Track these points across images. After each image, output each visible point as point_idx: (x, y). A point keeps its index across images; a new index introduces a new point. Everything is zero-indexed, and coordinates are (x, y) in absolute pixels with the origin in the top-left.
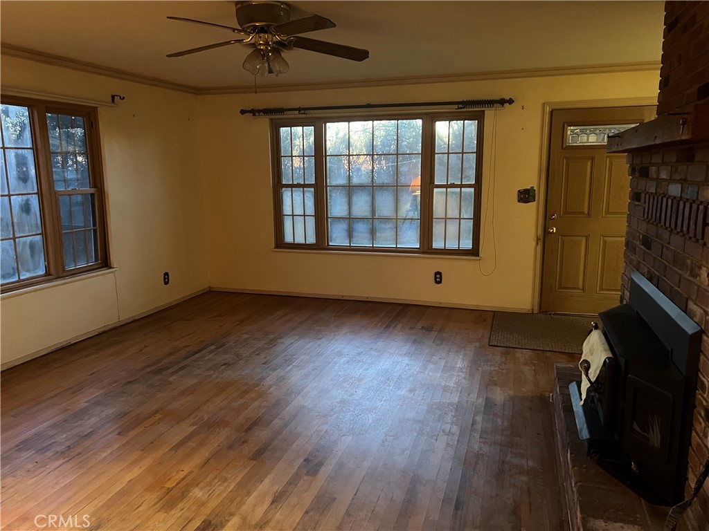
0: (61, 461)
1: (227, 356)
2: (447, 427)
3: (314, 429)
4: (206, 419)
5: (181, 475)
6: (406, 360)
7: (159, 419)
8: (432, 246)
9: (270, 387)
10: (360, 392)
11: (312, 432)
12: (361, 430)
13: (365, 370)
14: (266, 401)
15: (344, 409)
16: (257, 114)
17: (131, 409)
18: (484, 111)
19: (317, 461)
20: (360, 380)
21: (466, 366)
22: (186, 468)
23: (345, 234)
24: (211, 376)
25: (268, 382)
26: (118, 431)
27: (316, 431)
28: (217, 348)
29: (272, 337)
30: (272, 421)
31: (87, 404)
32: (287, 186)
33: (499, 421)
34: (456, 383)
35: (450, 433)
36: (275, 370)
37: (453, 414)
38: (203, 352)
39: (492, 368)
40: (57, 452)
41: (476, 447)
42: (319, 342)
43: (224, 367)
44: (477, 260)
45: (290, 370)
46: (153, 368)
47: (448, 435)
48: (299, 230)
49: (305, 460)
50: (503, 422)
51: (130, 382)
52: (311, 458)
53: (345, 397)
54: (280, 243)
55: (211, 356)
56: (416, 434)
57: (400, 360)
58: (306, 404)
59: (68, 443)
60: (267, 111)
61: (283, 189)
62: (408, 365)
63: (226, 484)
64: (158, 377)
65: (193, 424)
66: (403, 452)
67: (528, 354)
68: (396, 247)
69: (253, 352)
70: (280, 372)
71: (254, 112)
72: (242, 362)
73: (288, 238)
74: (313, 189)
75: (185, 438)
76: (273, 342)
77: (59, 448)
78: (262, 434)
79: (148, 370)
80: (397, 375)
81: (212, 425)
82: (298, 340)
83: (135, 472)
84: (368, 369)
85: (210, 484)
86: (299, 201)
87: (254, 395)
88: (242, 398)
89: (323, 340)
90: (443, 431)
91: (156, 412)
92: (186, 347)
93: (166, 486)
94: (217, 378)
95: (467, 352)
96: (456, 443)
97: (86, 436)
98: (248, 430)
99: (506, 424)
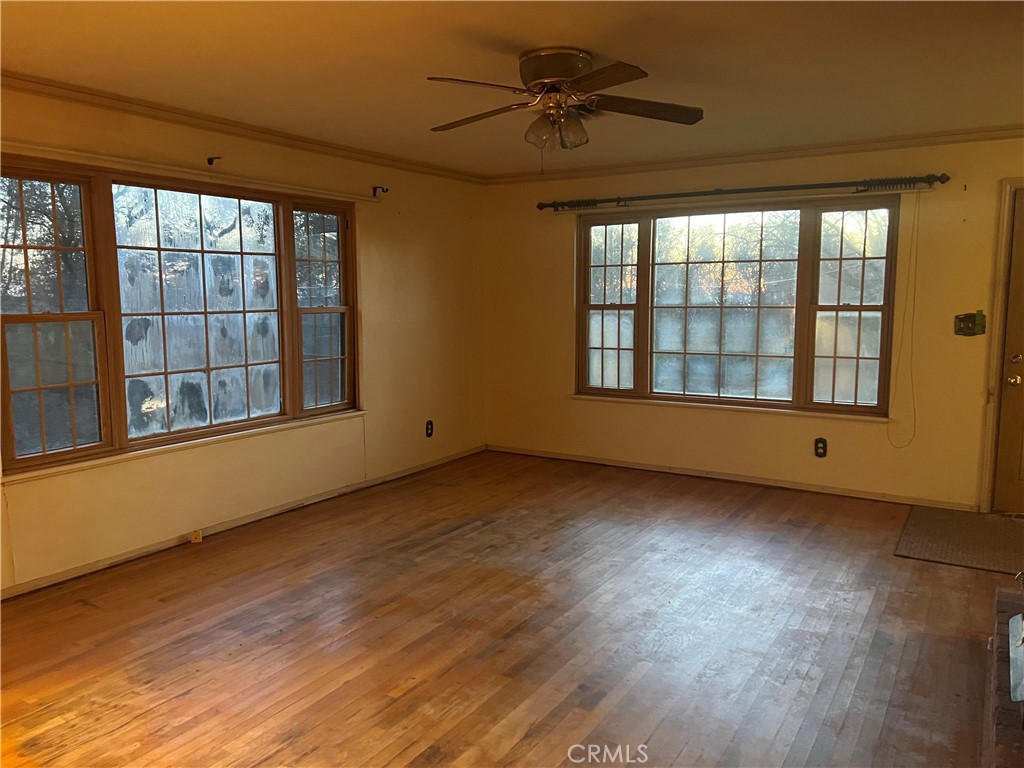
0: (270, 647)
1: (496, 536)
2: (804, 668)
3: (600, 646)
4: (455, 614)
5: (411, 683)
6: (755, 566)
7: (395, 610)
8: (812, 399)
9: (547, 582)
10: (676, 603)
11: (597, 650)
12: (669, 656)
13: (689, 573)
14: (539, 601)
15: (648, 624)
16: (560, 208)
17: (362, 592)
18: (900, 195)
19: (596, 690)
20: (678, 587)
21: (850, 582)
22: (419, 675)
23: (677, 377)
24: (469, 560)
25: (545, 575)
26: (343, 618)
27: (603, 648)
28: (484, 525)
29: (559, 516)
30: (542, 629)
31: (311, 581)
32: (596, 307)
33: (893, 669)
34: (829, 605)
35: (807, 677)
36: (557, 560)
37: (817, 649)
38: (466, 528)
39: (895, 589)
40: (267, 636)
41: (848, 702)
42: (626, 529)
43: (489, 550)
44: (884, 423)
45: (578, 564)
46: (397, 544)
47: (804, 679)
48: (610, 370)
49: (581, 687)
50: (898, 671)
51: (367, 558)
52: (589, 685)
53: (653, 607)
54: (582, 386)
55: (474, 534)
56: (752, 672)
57: (746, 565)
58: (593, 611)
59: (281, 626)
60: (572, 205)
61: (592, 312)
62: (756, 573)
63: (467, 703)
64: (402, 555)
65: (437, 621)
66: (728, 693)
67: (959, 572)
68: (756, 399)
69: (531, 534)
70: (564, 564)
71: (556, 206)
72: (513, 547)
73: (595, 381)
74: (632, 312)
75: (424, 637)
76: (560, 523)
77: (269, 631)
78: (526, 644)
79: (392, 545)
80: (737, 585)
81: (462, 625)
82: (595, 524)
83: (355, 673)
84: (693, 573)
85: (446, 701)
86: (612, 329)
87: (522, 591)
88: (505, 593)
89: (632, 527)
90: (797, 672)
91: (392, 600)
92: (443, 520)
93: (390, 694)
94: (477, 563)
95: (856, 562)
96: (815, 691)
97: (303, 619)
98: (508, 636)
99: (904, 674)
